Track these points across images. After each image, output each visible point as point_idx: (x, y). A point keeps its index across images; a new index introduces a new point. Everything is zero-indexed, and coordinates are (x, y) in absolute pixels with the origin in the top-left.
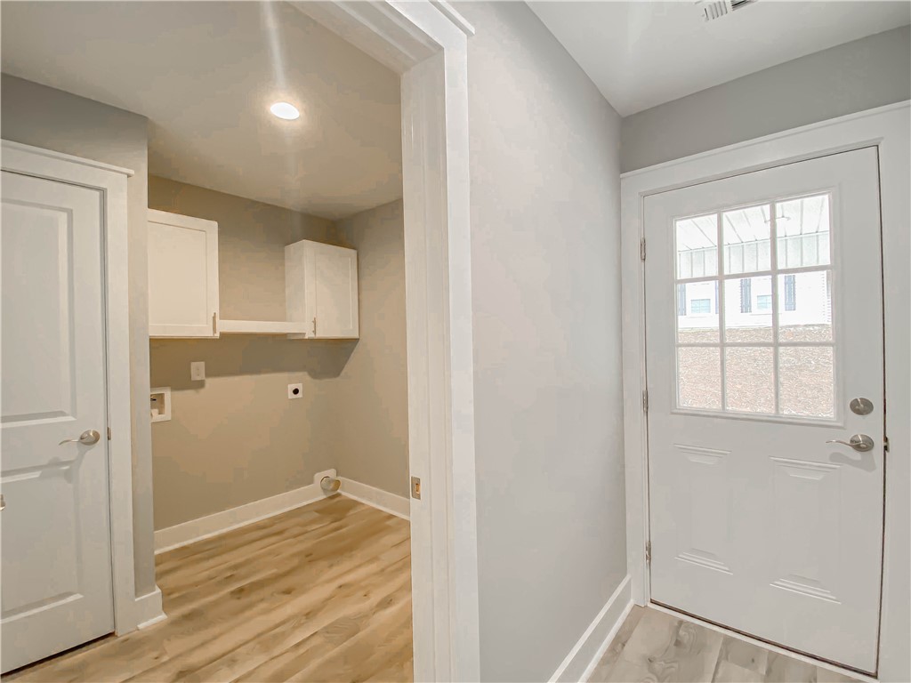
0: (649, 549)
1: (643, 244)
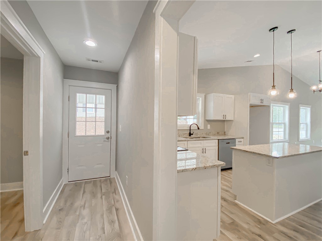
0: (68, 169)
1: (69, 97)
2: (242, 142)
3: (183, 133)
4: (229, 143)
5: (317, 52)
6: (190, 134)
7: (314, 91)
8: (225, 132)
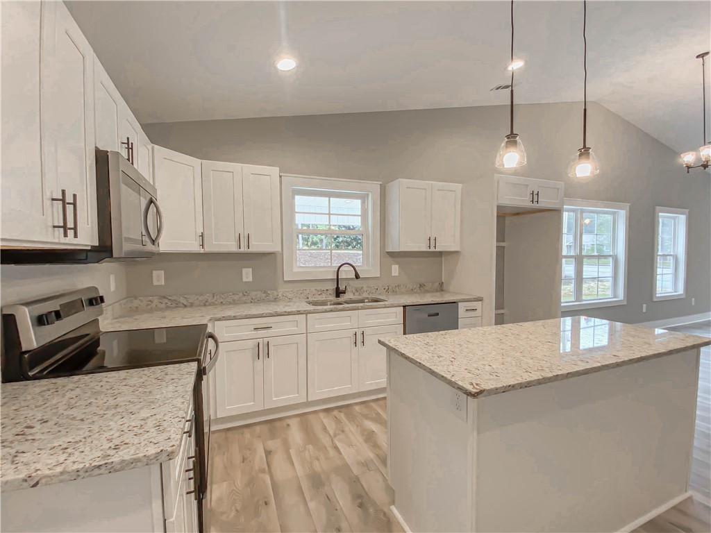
2: (478, 313)
3: (319, 289)
4: (437, 314)
5: (698, 57)
6: (338, 293)
7: (689, 167)
8: (441, 284)
